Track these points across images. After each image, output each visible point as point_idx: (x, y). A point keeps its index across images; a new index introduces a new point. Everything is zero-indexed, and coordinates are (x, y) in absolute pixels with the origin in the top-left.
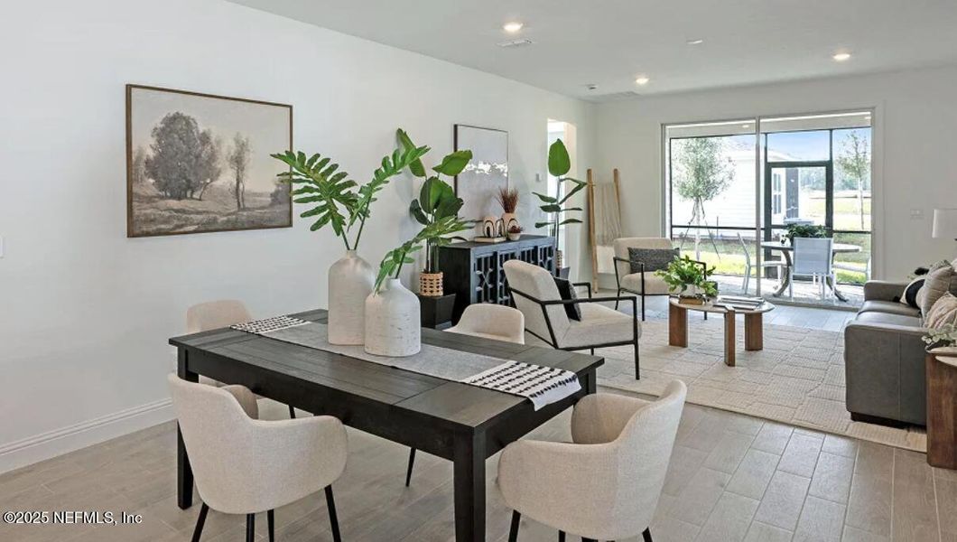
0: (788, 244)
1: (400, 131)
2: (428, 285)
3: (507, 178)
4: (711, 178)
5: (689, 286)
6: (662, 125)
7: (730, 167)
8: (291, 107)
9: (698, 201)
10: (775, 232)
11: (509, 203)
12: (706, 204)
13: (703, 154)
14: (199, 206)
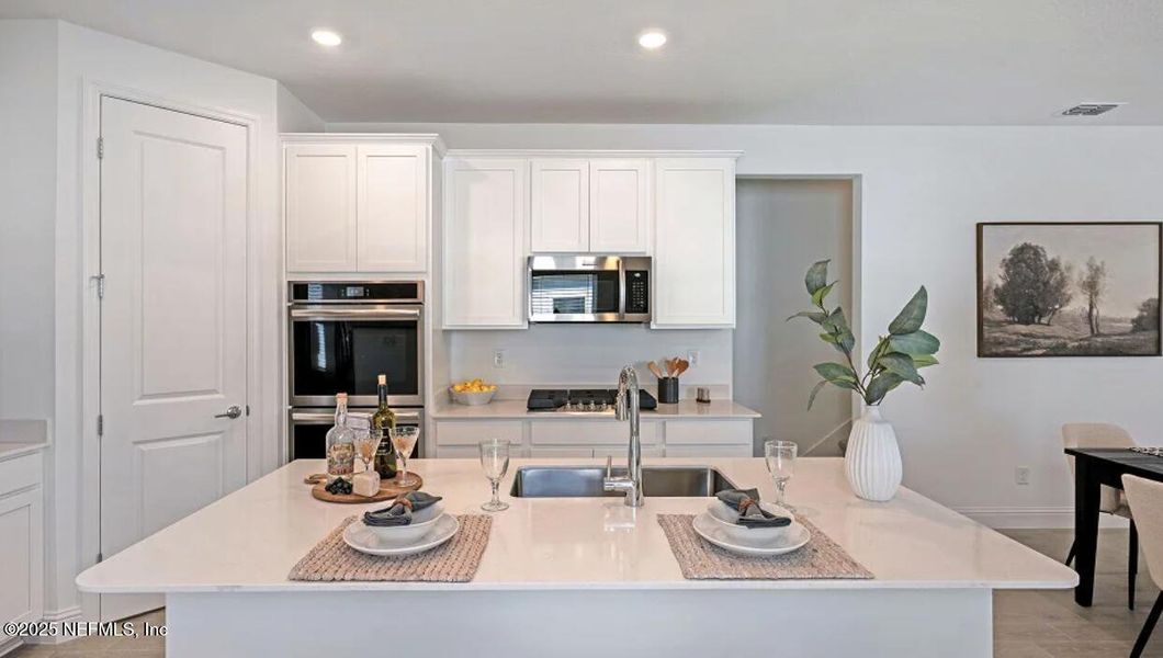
8: (1161, 225)
14: (1047, 331)
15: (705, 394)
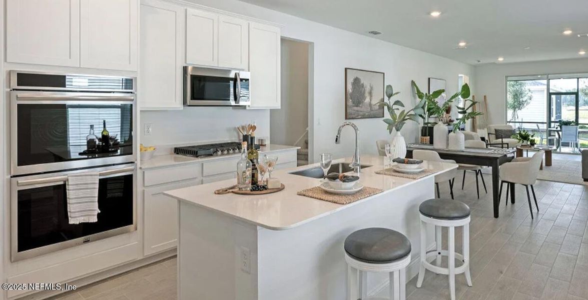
0: (559, 129)
1: (412, 81)
4: (521, 100)
5: (525, 141)
6: (506, 77)
7: (530, 94)
8: (384, 74)
9: (515, 111)
10: (552, 125)
11: (448, 110)
12: (519, 112)
13: (517, 87)
14: (362, 110)
15: (264, 141)
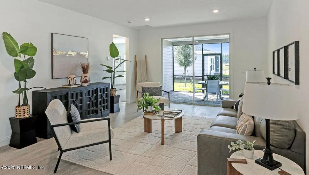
1: (4, 33)
2: (18, 112)
3: (88, 58)
4: (189, 59)
5: (149, 107)
6: (162, 39)
10: (205, 77)
11: (85, 70)
12: (188, 68)
